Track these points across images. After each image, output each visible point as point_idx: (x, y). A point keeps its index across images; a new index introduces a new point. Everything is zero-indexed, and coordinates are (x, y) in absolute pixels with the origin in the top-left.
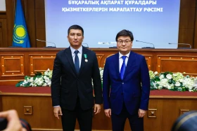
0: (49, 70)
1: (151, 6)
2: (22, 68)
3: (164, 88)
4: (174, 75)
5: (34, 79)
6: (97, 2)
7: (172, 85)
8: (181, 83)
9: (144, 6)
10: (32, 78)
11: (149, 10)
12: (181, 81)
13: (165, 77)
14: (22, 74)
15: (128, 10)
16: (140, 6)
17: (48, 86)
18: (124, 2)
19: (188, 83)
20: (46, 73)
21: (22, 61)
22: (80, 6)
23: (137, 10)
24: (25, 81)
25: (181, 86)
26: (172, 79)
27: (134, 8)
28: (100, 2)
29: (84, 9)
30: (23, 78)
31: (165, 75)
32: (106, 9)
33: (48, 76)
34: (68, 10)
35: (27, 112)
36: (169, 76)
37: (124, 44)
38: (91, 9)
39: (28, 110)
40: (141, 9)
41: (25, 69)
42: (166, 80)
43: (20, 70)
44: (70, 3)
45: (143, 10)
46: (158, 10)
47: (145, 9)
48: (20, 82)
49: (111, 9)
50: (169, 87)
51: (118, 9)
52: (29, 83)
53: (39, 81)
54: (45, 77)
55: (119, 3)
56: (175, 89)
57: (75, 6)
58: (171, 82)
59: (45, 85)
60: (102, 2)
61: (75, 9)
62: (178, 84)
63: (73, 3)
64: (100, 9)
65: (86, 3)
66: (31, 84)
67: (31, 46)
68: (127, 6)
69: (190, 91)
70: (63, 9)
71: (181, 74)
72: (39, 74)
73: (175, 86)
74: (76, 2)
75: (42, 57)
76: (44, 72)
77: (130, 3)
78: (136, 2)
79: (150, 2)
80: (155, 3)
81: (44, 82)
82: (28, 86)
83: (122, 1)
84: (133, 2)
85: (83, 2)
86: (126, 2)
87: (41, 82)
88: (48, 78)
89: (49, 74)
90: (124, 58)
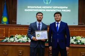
0: (17, 35)
1: (65, 9)
3: (72, 43)
4: (77, 37)
5: (10, 39)
6: (41, 7)
7: (76, 42)
8: (81, 41)
9: (62, 9)
10: (9, 38)
11: (64, 11)
12: (80, 40)
13: (73, 38)
14: (4, 37)
15: (55, 10)
17: (16, 42)
18: (53, 7)
19: (84, 41)
20: (16, 36)
21: (4, 30)
22: (33, 9)
25: (81, 42)
26: (76, 39)
27: (57, 10)
28: (42, 7)
29: (35, 10)
30: (4, 38)
31: (72, 37)
34: (27, 10)
35: (5, 53)
37: (57, 17)
38: (38, 10)
39: (5, 52)
40: (60, 10)
41: (5, 34)
42: (73, 40)
43: (3, 34)
44: (28, 7)
45: (61, 10)
47: (62, 10)
48: (2, 40)
49: (47, 10)
50: (75, 43)
51: (50, 10)
52: (7, 40)
53: (12, 39)
54: (15, 38)
55: (50, 7)
56: (78, 44)
58: (76, 40)
59: (15, 41)
60: (43, 7)
61: (31, 10)
62: (79, 41)
63: (30, 7)
64: (42, 10)
65: (36, 7)
66: (8, 41)
67: (9, 24)
68: (54, 9)
70: (25, 10)
71: (80, 37)
72: (12, 37)
73: (77, 42)
74: (31, 7)
75: (14, 29)
76: (15, 36)
77: (55, 8)
78: (58, 7)
79: (65, 7)
80: (67, 8)
81: (15, 40)
82: (6, 42)
83: (52, 7)
84: (57, 7)
85: (34, 7)
86: (54, 7)
87: (13, 40)
88: (16, 38)
89: (17, 37)
90: (58, 23)
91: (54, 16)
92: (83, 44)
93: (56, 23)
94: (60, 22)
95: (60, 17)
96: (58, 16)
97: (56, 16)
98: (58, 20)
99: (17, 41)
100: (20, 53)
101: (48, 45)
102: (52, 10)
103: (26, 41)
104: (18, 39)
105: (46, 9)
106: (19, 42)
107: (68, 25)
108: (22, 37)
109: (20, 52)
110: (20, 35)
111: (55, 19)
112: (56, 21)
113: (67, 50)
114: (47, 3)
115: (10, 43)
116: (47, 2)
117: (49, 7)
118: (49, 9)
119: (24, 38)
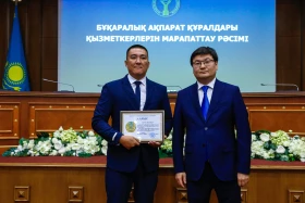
0: (61, 129)
1: (229, 33)
2: (16, 126)
3: (257, 157)
4: (274, 134)
5: (36, 143)
6: (142, 28)
7: (271, 151)
8: (287, 148)
9: (217, 34)
10: (32, 142)
11: (227, 39)
12: (286, 143)
13: (259, 139)
14: (16, 136)
15: (193, 39)
16: (211, 33)
17: (59, 155)
18: (186, 28)
19: (299, 147)
20: (56, 134)
21: (16, 114)
22: (115, 33)
23: (208, 39)
24: (20, 147)
25: (287, 153)
26: (270, 142)
27: (203, 37)
28: (147, 28)
29: (122, 39)
30: (17, 142)
31: (258, 135)
32: (157, 38)
33: (59, 139)
34: (95, 39)
35: (21, 196)
36: (265, 137)
37: (203, 66)
38: (132, 38)
39: (21, 193)
40: (213, 38)
42: (260, 143)
43: (12, 128)
44: (99, 28)
45: (216, 39)
46: (242, 39)
47: (220, 38)
48: (9, 150)
49: (165, 38)
50: (266, 155)
51: (176, 38)
52: (27, 150)
53: (44, 146)
54: (55, 140)
55: (178, 28)
56: (277, 158)
57: (107, 33)
58: (269, 146)
59: (54, 153)
60: (151, 28)
61: (107, 38)
62: (280, 150)
63: (104, 28)
64: (148, 38)
65: (125, 28)
66: (31, 151)
67: (31, 90)
68: (190, 34)
69: (303, 160)
70: (88, 38)
71: (285, 134)
72: (44, 136)
73: (275, 153)
74: (109, 27)
75: (51, 108)
76: (52, 133)
77: (195, 28)
78: (206, 28)
79: (228, 27)
80: (236, 28)
81: (53, 148)
82: (24, 155)
83: (183, 26)
84: (200, 27)
85: (120, 27)
86: (189, 28)
87: (47, 149)
88: (60, 142)
89: (62, 135)
90: (205, 89)
91: (192, 64)
92: (297, 158)
93: (200, 86)
94: (212, 85)
95: (212, 64)
96: (206, 62)
97: (200, 62)
98: (207, 75)
99: (62, 151)
100: (75, 197)
101: (172, 166)
102: (182, 39)
103: (93, 152)
104: (65, 144)
105: (162, 33)
106: (68, 155)
107: (242, 91)
108: (80, 139)
109: (75, 193)
110: (71, 131)
111: (196, 73)
112: (200, 79)
113: (240, 184)
114: (165, 12)
115: (35, 159)
116: (166, 7)
117: (172, 27)
118: (174, 33)
119: (85, 141)
